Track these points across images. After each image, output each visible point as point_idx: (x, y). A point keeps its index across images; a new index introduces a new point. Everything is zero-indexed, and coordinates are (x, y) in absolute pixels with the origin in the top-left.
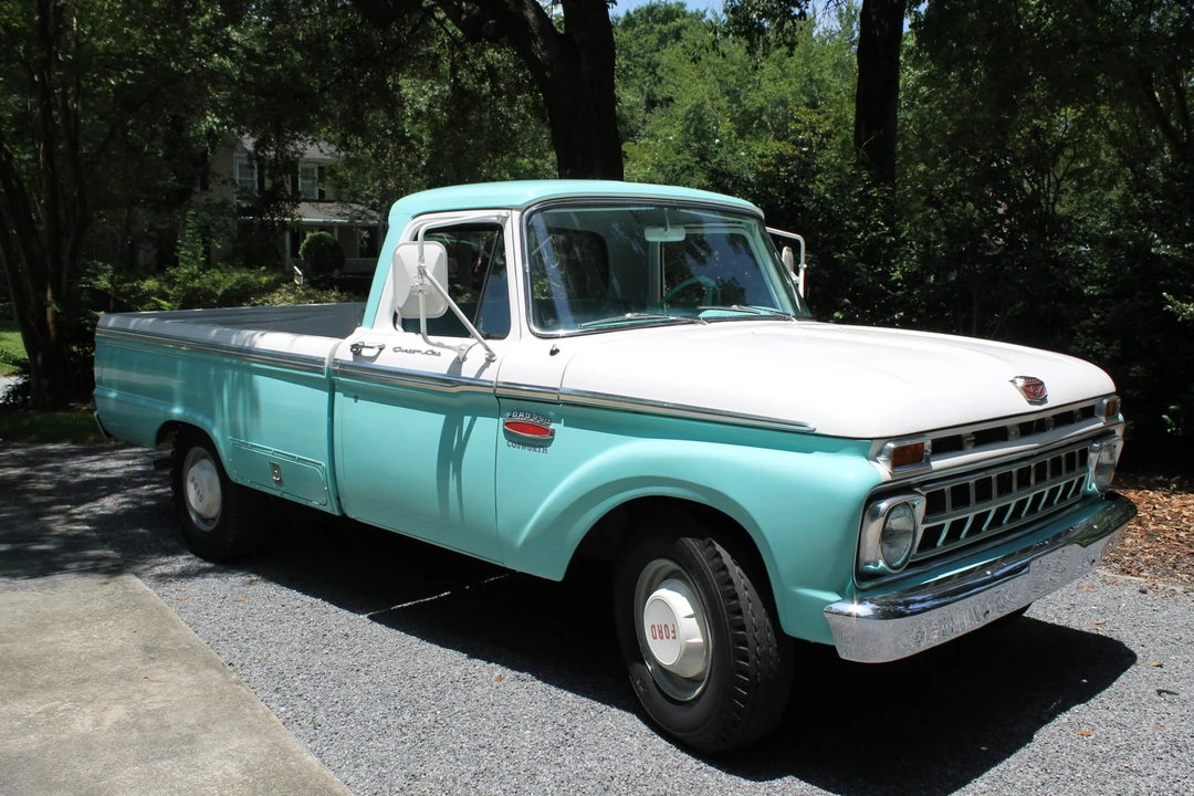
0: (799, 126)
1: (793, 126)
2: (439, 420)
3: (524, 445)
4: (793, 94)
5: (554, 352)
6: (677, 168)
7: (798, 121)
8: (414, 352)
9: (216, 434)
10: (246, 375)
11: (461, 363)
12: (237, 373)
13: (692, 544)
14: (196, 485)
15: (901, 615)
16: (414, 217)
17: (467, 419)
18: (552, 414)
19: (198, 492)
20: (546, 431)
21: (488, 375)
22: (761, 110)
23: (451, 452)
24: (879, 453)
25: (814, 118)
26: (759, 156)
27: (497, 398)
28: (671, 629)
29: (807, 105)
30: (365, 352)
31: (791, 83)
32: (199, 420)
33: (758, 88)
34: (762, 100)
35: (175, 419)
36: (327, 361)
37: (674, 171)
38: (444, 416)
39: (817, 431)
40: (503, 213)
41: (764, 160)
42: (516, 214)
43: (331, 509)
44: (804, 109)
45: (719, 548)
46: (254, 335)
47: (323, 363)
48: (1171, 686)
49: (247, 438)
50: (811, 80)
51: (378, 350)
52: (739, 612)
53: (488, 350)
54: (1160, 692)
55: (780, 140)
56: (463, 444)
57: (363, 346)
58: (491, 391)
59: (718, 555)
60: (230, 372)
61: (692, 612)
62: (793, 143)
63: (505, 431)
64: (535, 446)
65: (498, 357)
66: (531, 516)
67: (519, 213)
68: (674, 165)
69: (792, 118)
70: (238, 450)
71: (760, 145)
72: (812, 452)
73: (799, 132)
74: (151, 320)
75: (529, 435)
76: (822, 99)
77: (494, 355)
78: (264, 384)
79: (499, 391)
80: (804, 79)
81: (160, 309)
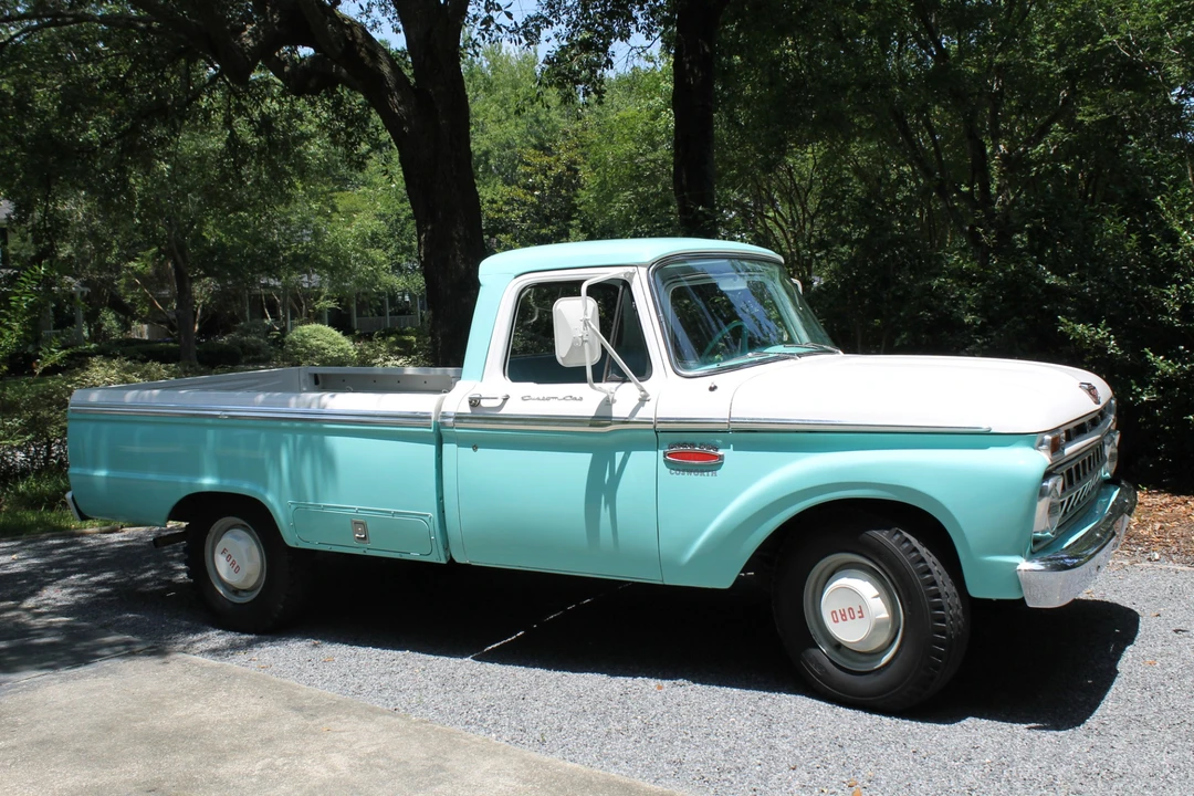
0: (529, 169)
1: (521, 169)
2: (586, 459)
3: (690, 471)
4: (520, 135)
5: (712, 389)
6: (402, 217)
7: (528, 165)
8: (548, 399)
9: (270, 499)
10: (315, 437)
11: (611, 405)
12: (299, 437)
13: (882, 536)
14: (229, 557)
15: (1065, 567)
16: (516, 277)
17: (619, 456)
18: (719, 441)
19: (233, 563)
20: (716, 457)
21: (646, 412)
22: (487, 153)
23: (601, 487)
24: (1041, 444)
25: (546, 160)
26: (488, 201)
27: (656, 432)
28: (856, 609)
29: (535, 147)
30: (484, 403)
31: (517, 125)
32: (245, 487)
33: (482, 130)
34: (488, 143)
35: (208, 490)
36: (433, 416)
37: (398, 221)
38: (591, 455)
39: (992, 431)
40: (630, 269)
41: (494, 205)
42: (643, 271)
43: (438, 557)
44: (532, 151)
45: (906, 535)
46: (320, 398)
47: (430, 418)
48: (1182, 626)
49: (316, 500)
50: (537, 121)
51: (501, 401)
52: (934, 583)
53: (642, 390)
54: (1176, 631)
55: (509, 185)
56: (616, 479)
57: (480, 399)
58: (651, 426)
59: (907, 540)
60: (290, 437)
61: (877, 593)
62: (524, 187)
63: (666, 461)
64: (702, 471)
65: (652, 396)
66: (700, 533)
67: (646, 269)
68: (398, 215)
69: (521, 161)
70: (302, 511)
71: (489, 190)
72: (987, 448)
73: (530, 175)
74: (156, 392)
75: (697, 462)
76: (550, 141)
77: (648, 395)
78: (341, 446)
79: (659, 426)
80: (530, 120)
81: (128, 382)
